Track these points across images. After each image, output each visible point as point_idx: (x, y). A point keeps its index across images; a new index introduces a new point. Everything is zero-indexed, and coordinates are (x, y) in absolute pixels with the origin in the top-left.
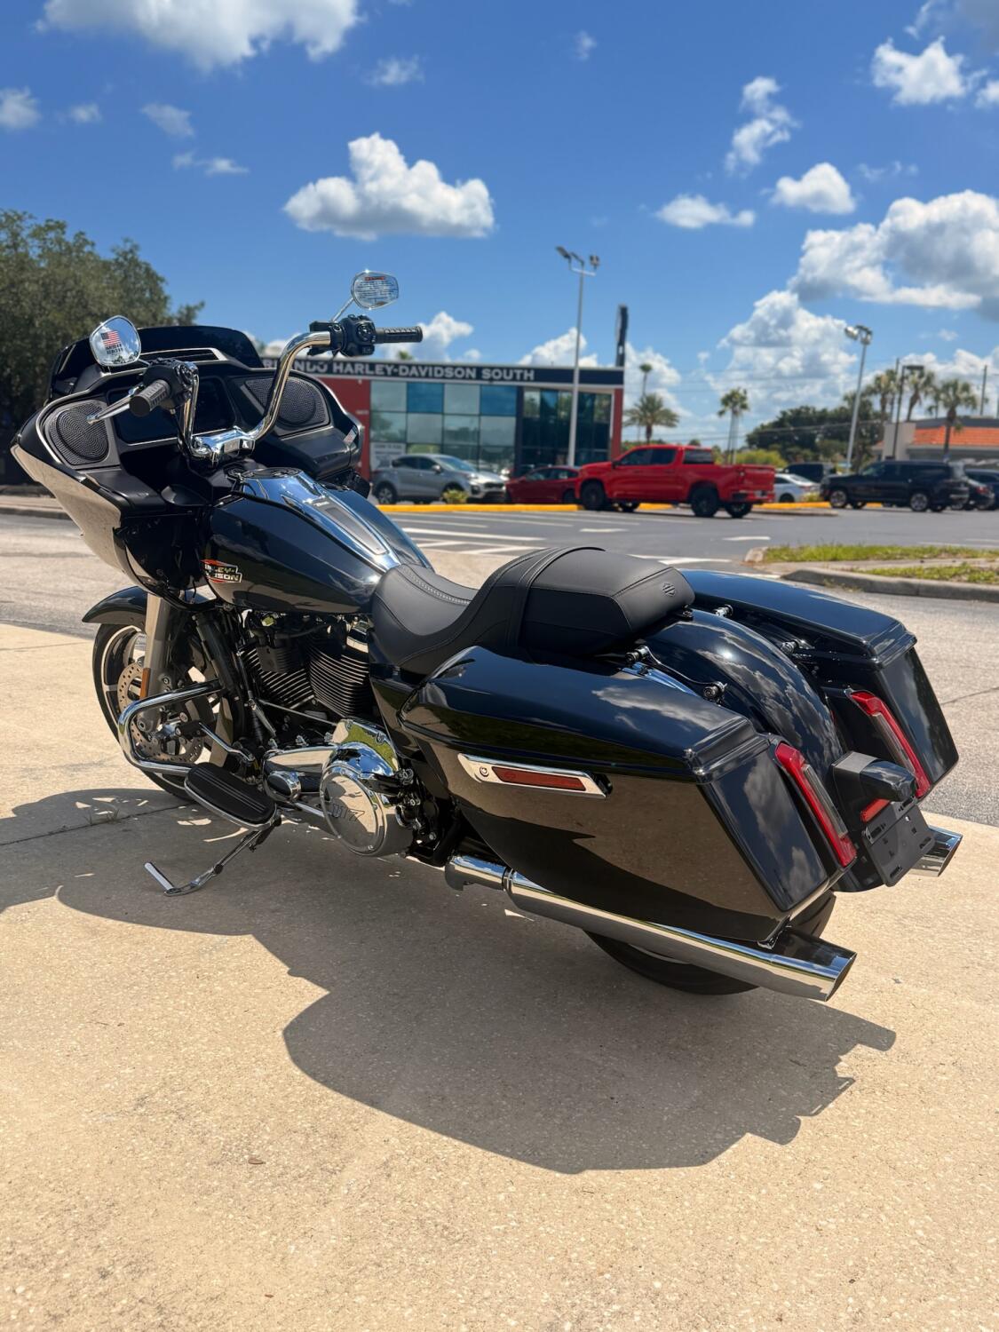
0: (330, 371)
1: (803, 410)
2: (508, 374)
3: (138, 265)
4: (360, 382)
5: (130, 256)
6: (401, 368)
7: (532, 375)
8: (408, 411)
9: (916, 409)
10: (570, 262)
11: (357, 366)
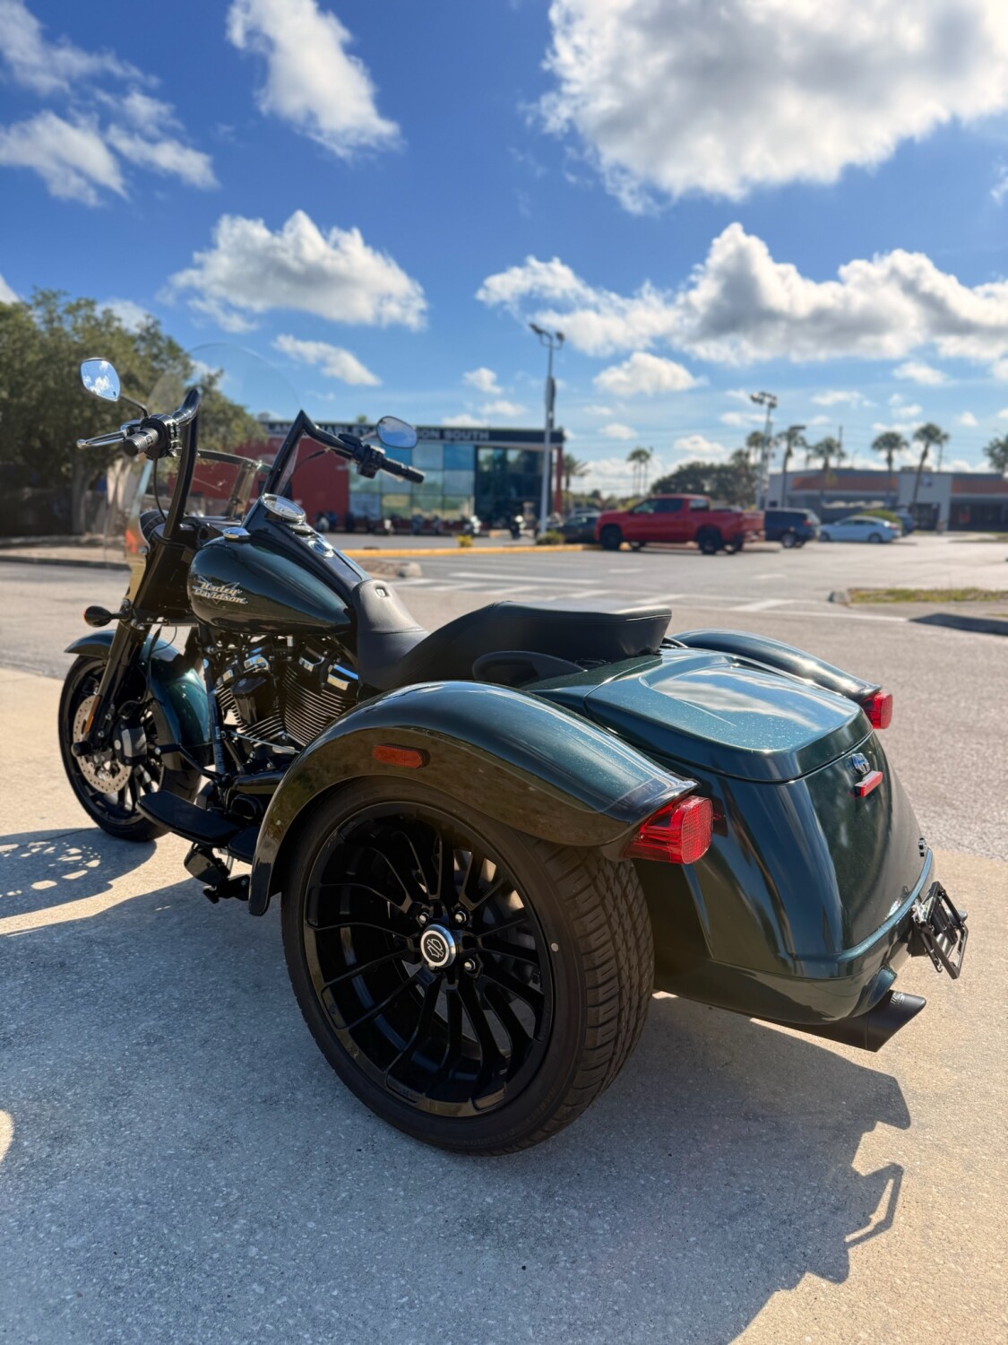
1: (695, 465)
2: (467, 435)
7: (486, 436)
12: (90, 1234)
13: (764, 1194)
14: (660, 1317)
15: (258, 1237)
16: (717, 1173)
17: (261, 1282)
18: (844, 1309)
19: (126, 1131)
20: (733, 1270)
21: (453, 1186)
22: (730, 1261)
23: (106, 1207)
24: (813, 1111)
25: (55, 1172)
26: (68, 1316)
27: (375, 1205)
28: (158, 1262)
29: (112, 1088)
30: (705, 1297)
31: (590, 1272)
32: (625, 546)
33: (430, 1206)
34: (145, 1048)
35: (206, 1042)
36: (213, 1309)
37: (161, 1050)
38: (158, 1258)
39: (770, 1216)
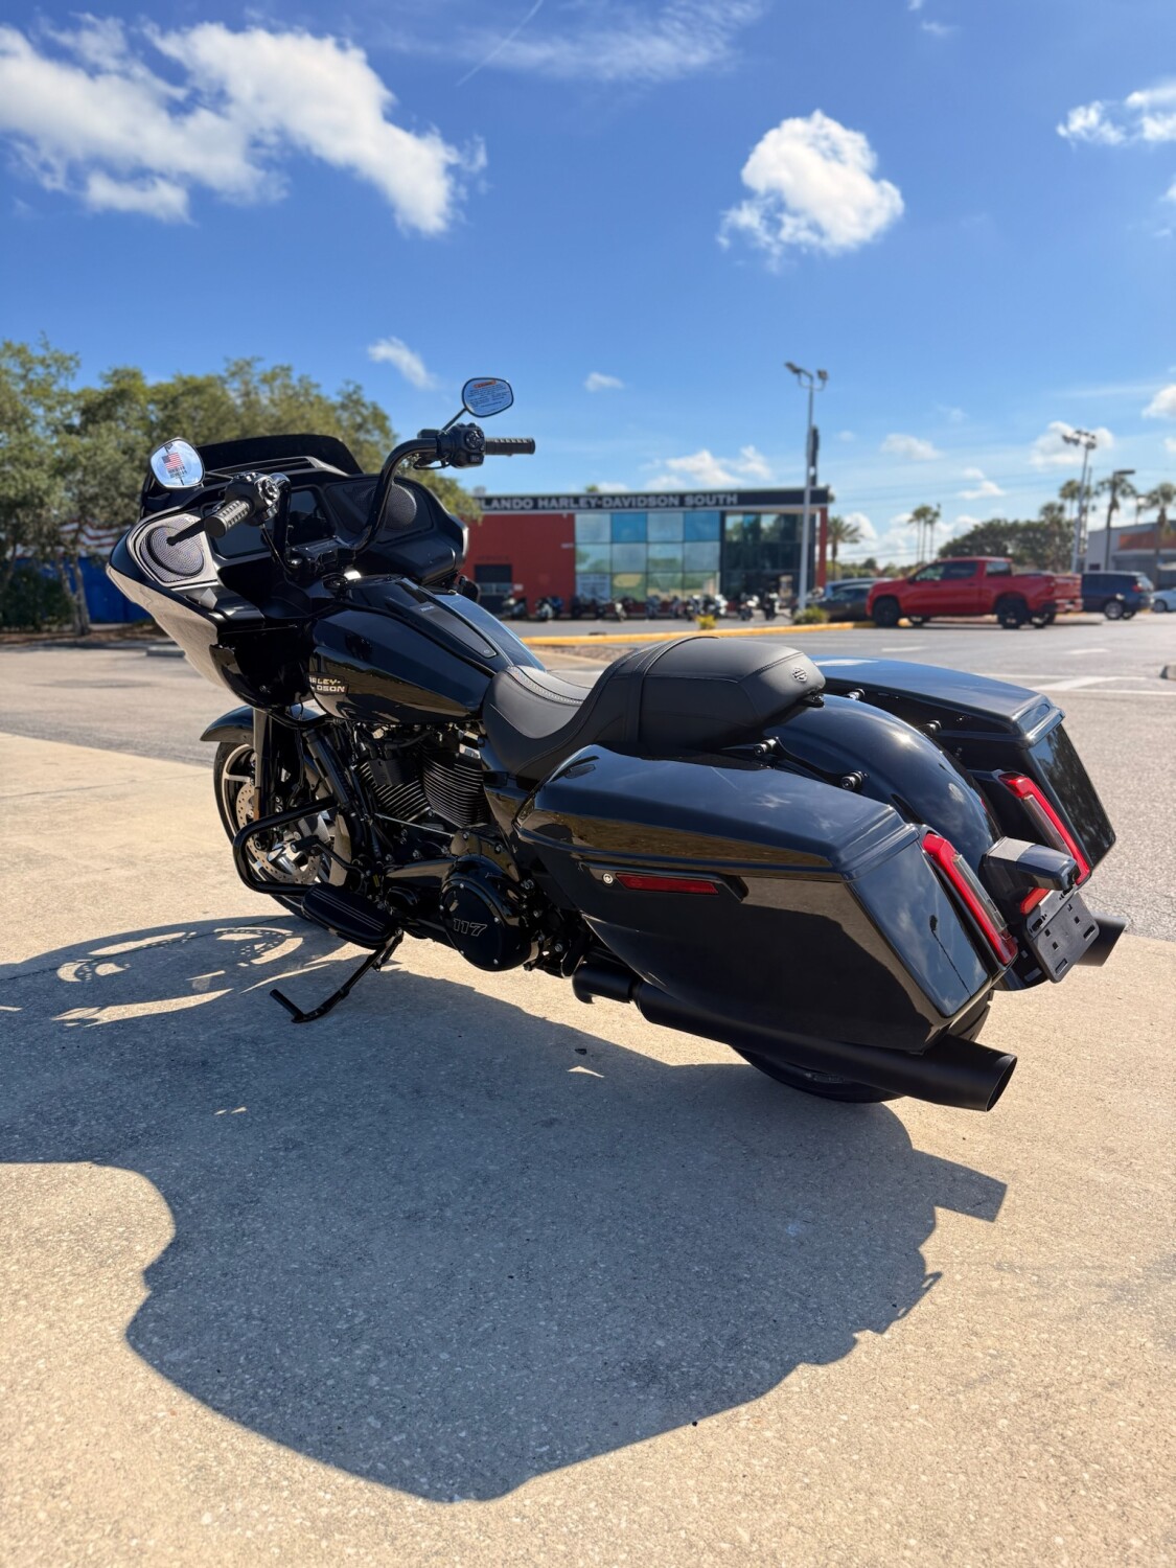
0: (535, 507)
1: (995, 523)
2: (711, 500)
3: (363, 405)
4: (565, 516)
5: (355, 397)
6: (605, 500)
7: (735, 499)
8: (612, 542)
9: (1115, 514)
10: (799, 377)
11: (561, 500)
12: (194, 1349)
13: (1014, 1360)
14: (862, 1496)
15: (381, 1366)
16: (955, 1331)
17: (379, 1415)
18: (1112, 1507)
19: (248, 1240)
20: (964, 1448)
21: (619, 1323)
22: (961, 1435)
23: (216, 1320)
24: (1090, 1264)
25: (165, 1280)
26: (158, 1435)
27: (522, 1340)
28: (265, 1384)
29: (240, 1194)
30: (924, 1478)
31: (777, 1435)
32: (904, 621)
33: (587, 1346)
34: (281, 1153)
35: (350, 1150)
36: (320, 1441)
37: (299, 1157)
38: (264, 1380)
39: (1021, 1387)
